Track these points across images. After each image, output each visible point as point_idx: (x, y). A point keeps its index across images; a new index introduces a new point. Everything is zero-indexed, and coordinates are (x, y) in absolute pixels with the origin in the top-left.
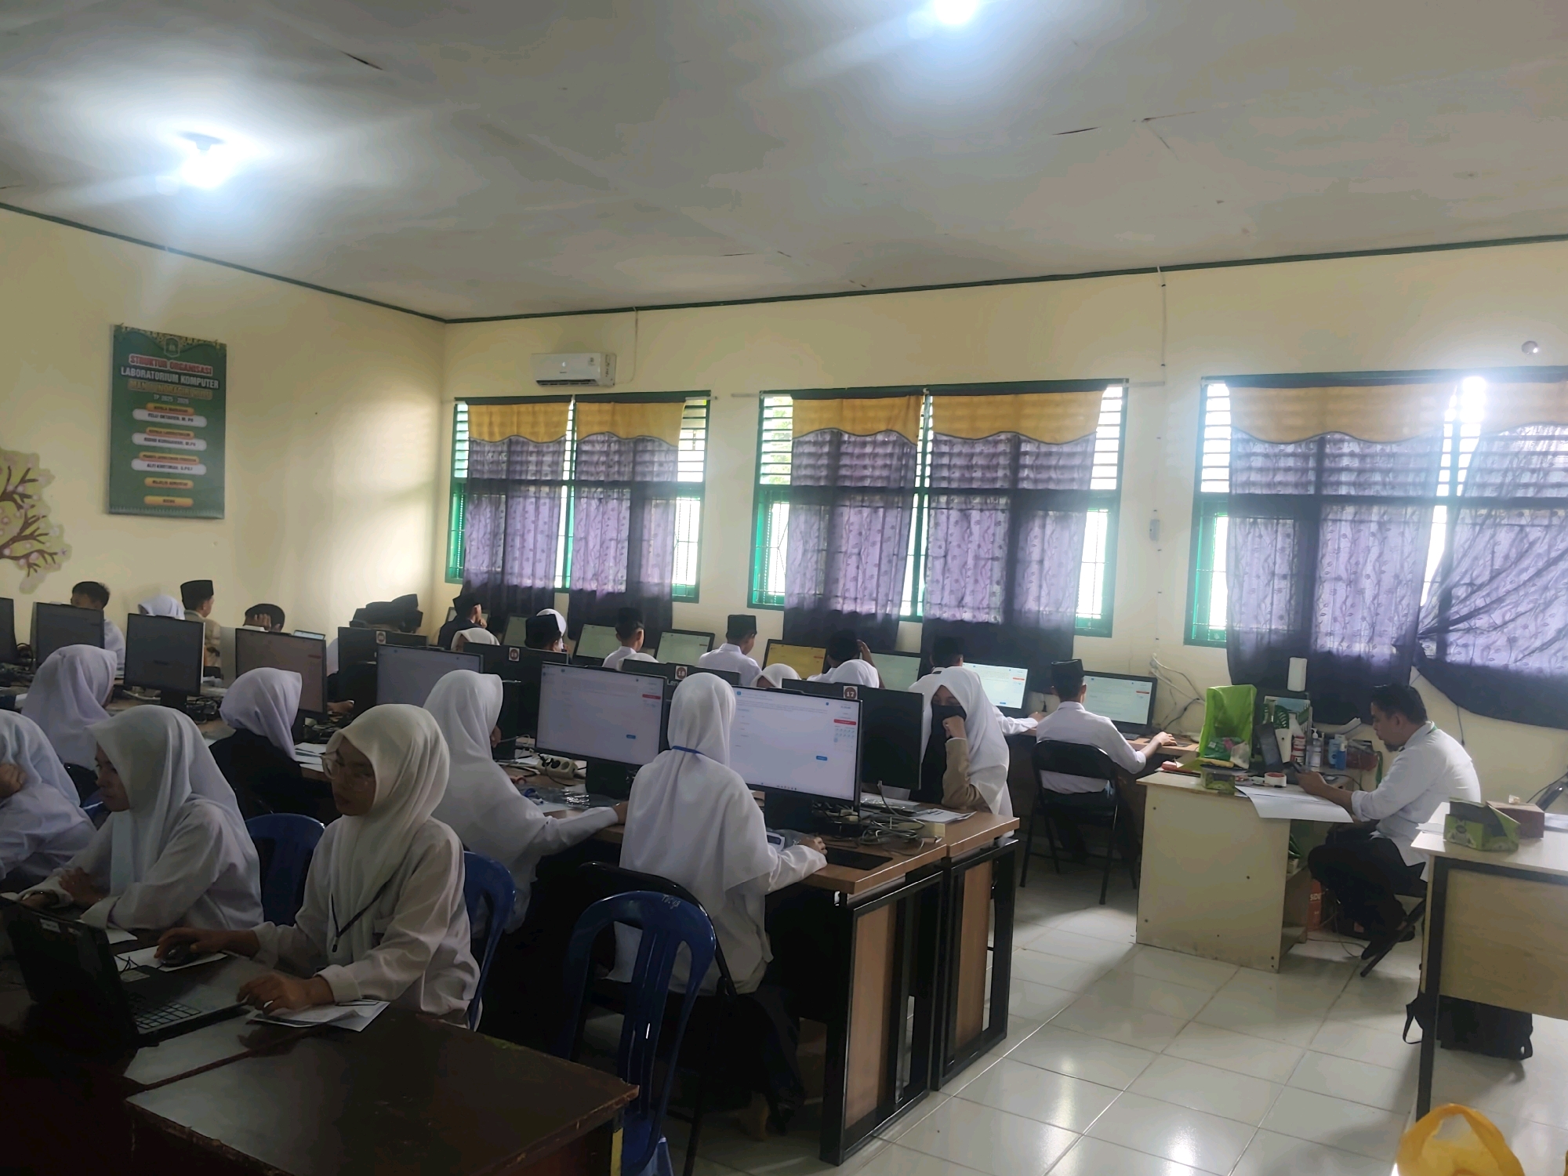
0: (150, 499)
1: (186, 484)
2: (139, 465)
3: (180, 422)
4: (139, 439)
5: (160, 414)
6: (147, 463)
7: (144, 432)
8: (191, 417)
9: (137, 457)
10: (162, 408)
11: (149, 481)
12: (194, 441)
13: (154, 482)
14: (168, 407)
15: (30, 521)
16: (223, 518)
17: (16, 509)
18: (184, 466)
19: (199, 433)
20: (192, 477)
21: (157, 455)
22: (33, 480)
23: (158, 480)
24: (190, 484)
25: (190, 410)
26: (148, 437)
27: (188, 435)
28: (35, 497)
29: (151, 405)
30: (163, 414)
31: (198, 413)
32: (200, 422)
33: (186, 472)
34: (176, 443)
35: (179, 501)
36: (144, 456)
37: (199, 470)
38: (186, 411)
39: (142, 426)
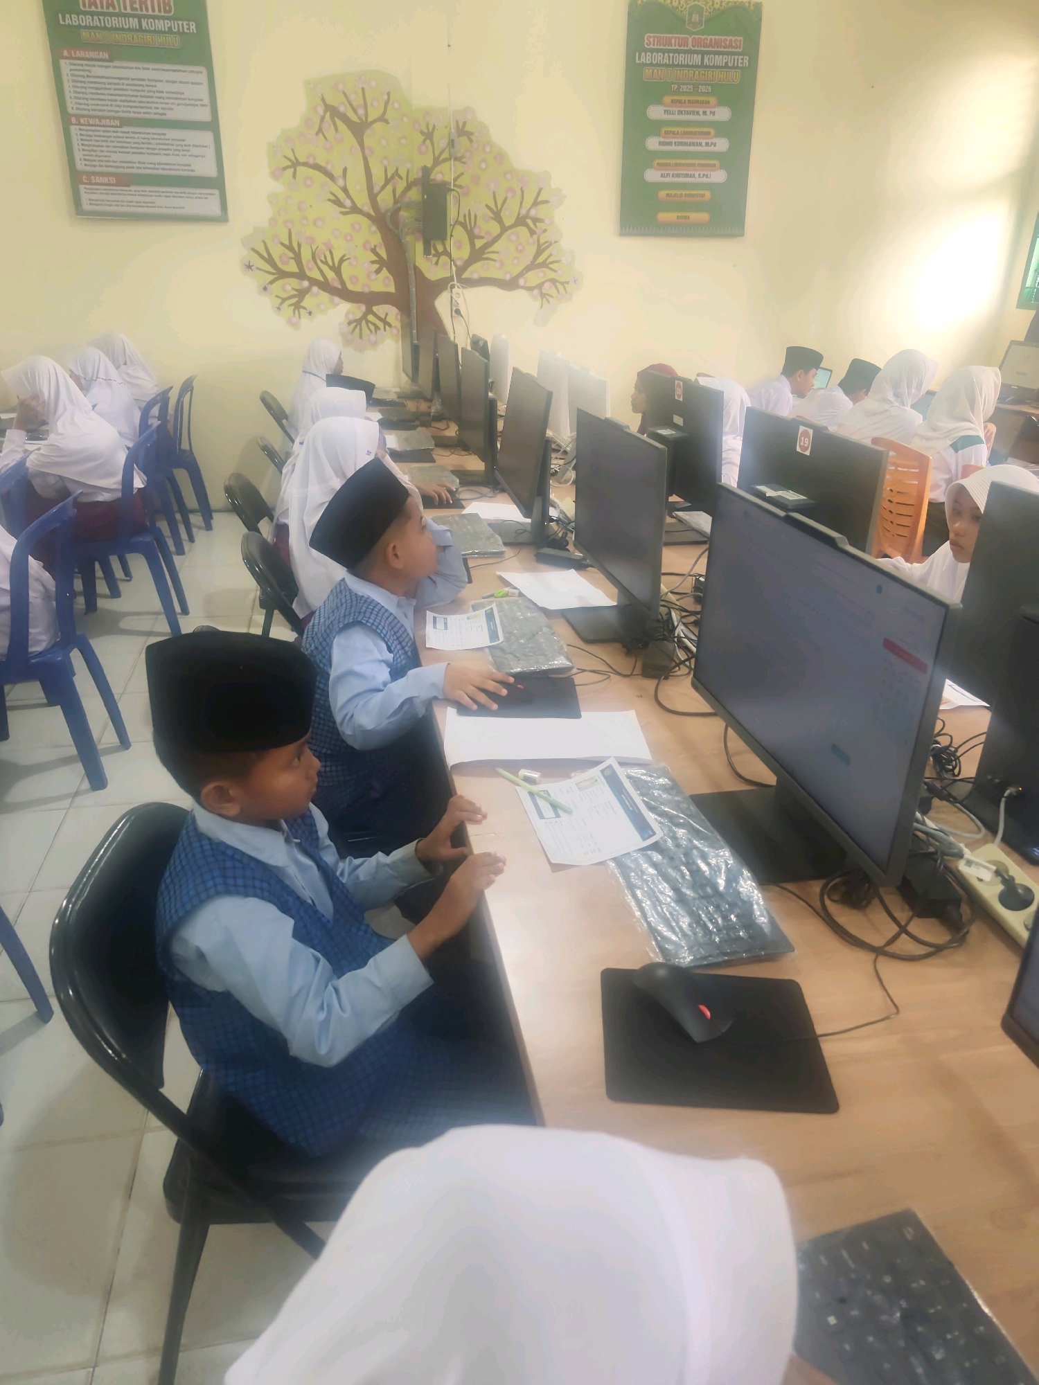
0: (663, 216)
1: (703, 196)
2: (652, 175)
3: (701, 118)
4: (653, 143)
5: (677, 109)
6: (660, 173)
7: (658, 134)
8: (713, 110)
9: (651, 166)
10: (680, 102)
11: (662, 194)
12: (714, 140)
13: (668, 195)
14: (687, 98)
15: (542, 247)
16: (742, 235)
17: (528, 235)
18: (702, 173)
19: (721, 129)
20: (711, 187)
21: (673, 161)
22: (546, 202)
23: (673, 192)
24: (708, 194)
25: (713, 100)
26: (662, 140)
27: (709, 133)
28: (547, 221)
29: (667, 99)
30: (680, 109)
31: (721, 103)
32: (723, 114)
33: (704, 180)
34: (693, 144)
35: (695, 216)
36: (658, 164)
37: (719, 176)
38: (708, 102)
39: (656, 127)
